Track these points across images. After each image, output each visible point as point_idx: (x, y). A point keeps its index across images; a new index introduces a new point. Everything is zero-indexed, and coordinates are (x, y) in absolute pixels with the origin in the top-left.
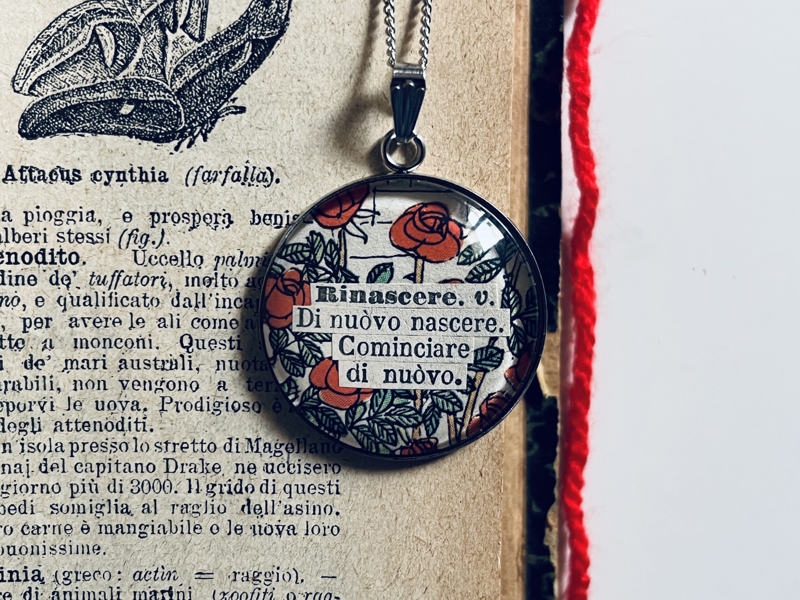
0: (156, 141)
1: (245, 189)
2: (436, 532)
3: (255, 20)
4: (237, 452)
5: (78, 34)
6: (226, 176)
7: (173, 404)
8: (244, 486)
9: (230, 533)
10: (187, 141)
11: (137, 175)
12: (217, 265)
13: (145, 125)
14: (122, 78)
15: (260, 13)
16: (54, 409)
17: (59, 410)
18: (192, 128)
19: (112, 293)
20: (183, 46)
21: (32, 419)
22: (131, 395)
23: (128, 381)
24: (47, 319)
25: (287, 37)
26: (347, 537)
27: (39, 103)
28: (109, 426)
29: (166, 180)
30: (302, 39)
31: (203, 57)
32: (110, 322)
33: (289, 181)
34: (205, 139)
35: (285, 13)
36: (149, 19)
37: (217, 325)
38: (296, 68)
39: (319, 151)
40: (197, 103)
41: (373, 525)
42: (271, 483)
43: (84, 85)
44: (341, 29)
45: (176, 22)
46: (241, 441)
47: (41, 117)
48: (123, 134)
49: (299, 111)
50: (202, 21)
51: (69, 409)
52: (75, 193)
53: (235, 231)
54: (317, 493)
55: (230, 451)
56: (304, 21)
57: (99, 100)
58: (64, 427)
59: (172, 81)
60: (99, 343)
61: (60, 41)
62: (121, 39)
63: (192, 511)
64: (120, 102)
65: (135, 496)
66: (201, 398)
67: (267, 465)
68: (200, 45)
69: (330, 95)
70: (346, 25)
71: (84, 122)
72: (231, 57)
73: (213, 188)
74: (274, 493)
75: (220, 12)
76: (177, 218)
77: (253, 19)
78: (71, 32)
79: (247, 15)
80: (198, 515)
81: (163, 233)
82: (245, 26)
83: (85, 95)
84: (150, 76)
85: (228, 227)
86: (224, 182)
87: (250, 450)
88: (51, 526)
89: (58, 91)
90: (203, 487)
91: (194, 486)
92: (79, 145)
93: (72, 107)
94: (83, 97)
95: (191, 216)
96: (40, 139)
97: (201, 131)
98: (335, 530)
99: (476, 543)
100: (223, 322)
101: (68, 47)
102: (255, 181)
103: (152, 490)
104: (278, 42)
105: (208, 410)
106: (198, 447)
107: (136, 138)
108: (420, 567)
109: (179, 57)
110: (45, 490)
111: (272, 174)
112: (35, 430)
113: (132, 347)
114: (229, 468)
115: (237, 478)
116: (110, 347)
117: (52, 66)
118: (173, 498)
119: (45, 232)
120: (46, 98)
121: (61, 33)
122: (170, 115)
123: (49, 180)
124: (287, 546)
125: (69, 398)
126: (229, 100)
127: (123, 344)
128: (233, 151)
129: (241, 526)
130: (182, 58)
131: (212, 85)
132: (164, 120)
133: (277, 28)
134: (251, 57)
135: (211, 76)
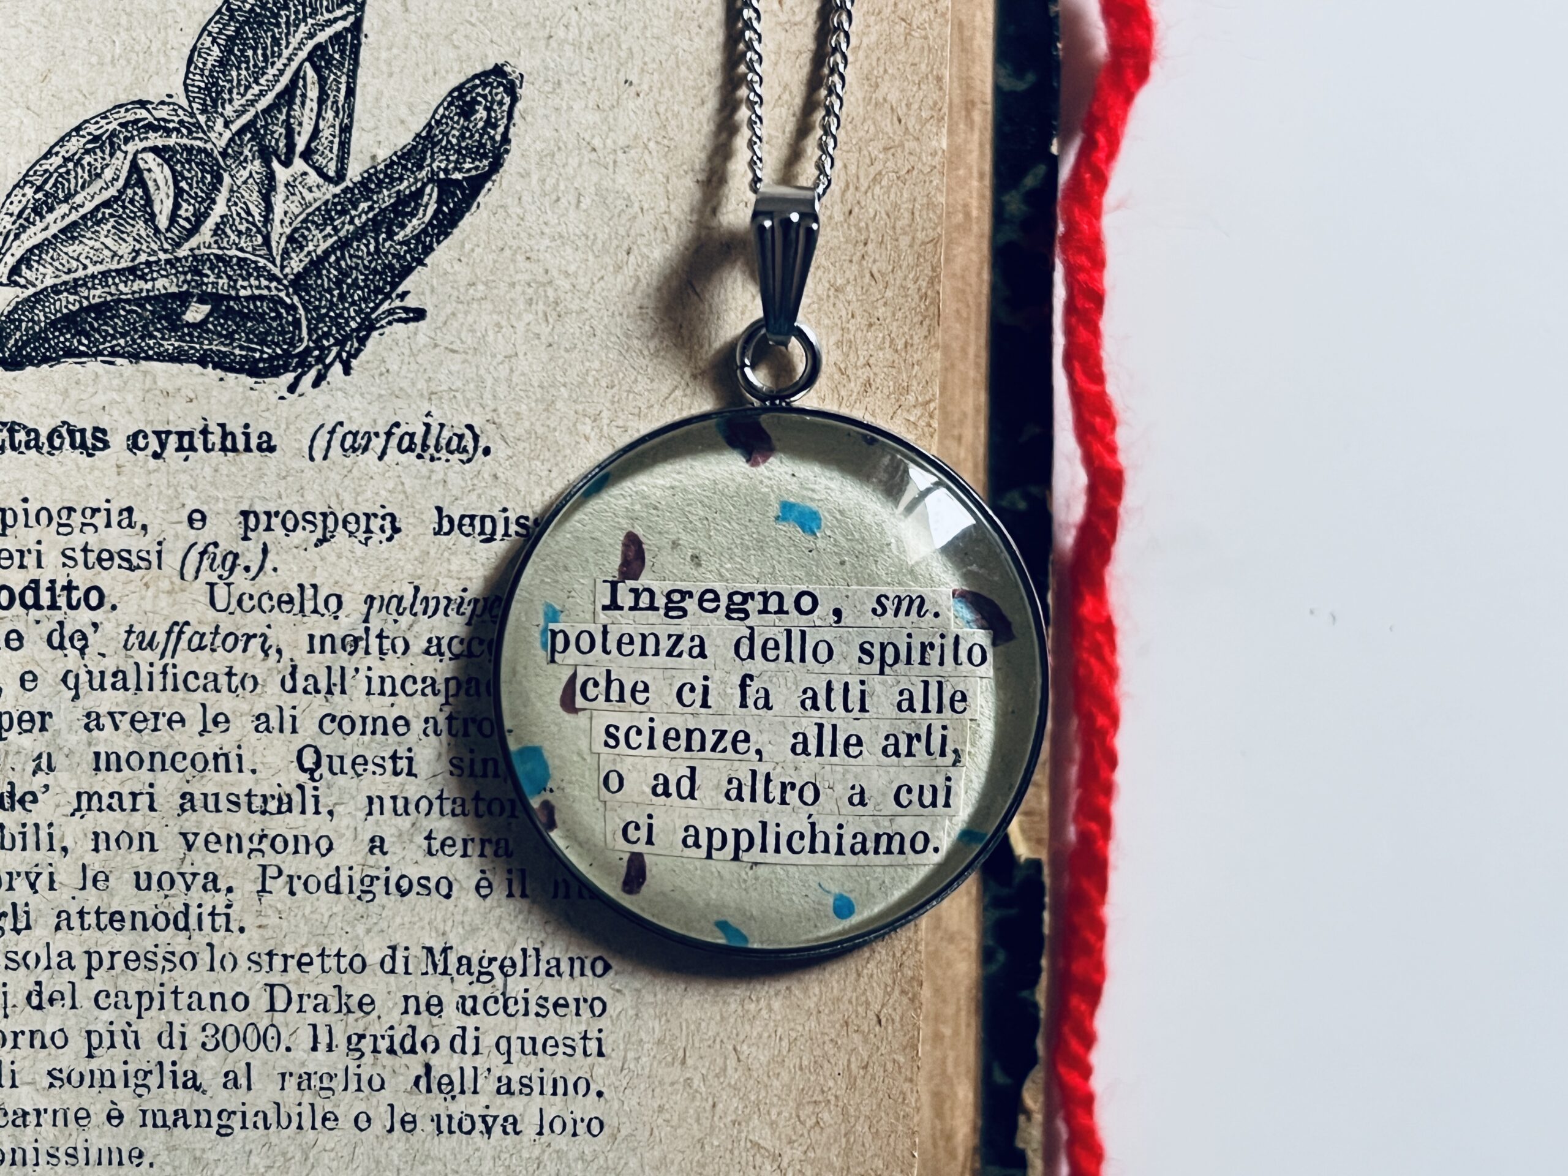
0: (251, 374)
1: (423, 466)
2: (790, 1131)
3: (444, 143)
4: (407, 973)
5: (102, 169)
6: (387, 441)
7: (283, 879)
8: (419, 1039)
9: (391, 1130)
10: (312, 374)
11: (215, 439)
12: (368, 613)
13: (231, 344)
14: (187, 253)
15: (453, 128)
16: (56, 886)
17: (64, 890)
18: (322, 349)
19: (165, 666)
20: (305, 192)
21: (14, 905)
22: (202, 861)
23: (196, 835)
24: (42, 714)
25: (506, 177)
26: (619, 1139)
27: (28, 300)
28: (161, 921)
29: (272, 449)
30: (535, 178)
31: (344, 212)
32: (162, 722)
33: (509, 452)
34: (347, 370)
35: (501, 129)
36: (241, 140)
37: (369, 729)
38: (523, 235)
39: (566, 396)
40: (331, 302)
41: (668, 1116)
42: (470, 1034)
43: (114, 266)
44: (610, 160)
45: (291, 146)
46: (413, 951)
47: (32, 328)
48: (189, 360)
49: (528, 317)
50: (342, 144)
51: (84, 888)
52: (96, 473)
53: (403, 547)
54: (560, 1054)
55: (392, 971)
56: (539, 146)
57: (144, 294)
58: (75, 922)
59: (283, 259)
60: (142, 761)
61: (68, 181)
62: (185, 178)
63: (318, 1085)
64: (184, 298)
65: (210, 1055)
66: (338, 869)
67: (463, 998)
68: (337, 190)
69: (588, 285)
70: (620, 153)
71: (114, 337)
72: (397, 214)
73: (362, 464)
74: (477, 1052)
75: (376, 128)
76: (292, 522)
77: (441, 140)
78: (89, 164)
79: (429, 132)
80: (330, 1093)
81: (265, 551)
82: (425, 153)
83: (117, 285)
84: (241, 250)
85: (390, 539)
86: (384, 453)
87: (431, 970)
88: (50, 1112)
89: (65, 278)
90: (340, 1040)
91: (323, 1039)
92: (104, 380)
93: (92, 308)
94: (113, 290)
95: (320, 518)
96: (30, 369)
97: (339, 355)
98: (596, 1126)
99: (869, 1154)
100: (380, 723)
101: (84, 194)
102: (444, 451)
103: (242, 1044)
104: (489, 185)
105: (351, 891)
106: (330, 963)
107: (214, 368)
109: (297, 212)
110: (37, 1043)
111: (476, 438)
112: (20, 926)
113: (204, 770)
114: (390, 1004)
115: (405, 1024)
116: (163, 769)
117: (54, 229)
118: (282, 1061)
119: (38, 547)
120: (41, 292)
121: (71, 165)
122: (280, 325)
123: (46, 448)
124: (503, 1156)
125: (84, 866)
126: (394, 296)
127: (188, 762)
128: (401, 394)
129: (414, 1117)
130: (303, 216)
131: (361, 267)
132: (268, 333)
133: (487, 158)
134: (438, 211)
135: (358, 249)
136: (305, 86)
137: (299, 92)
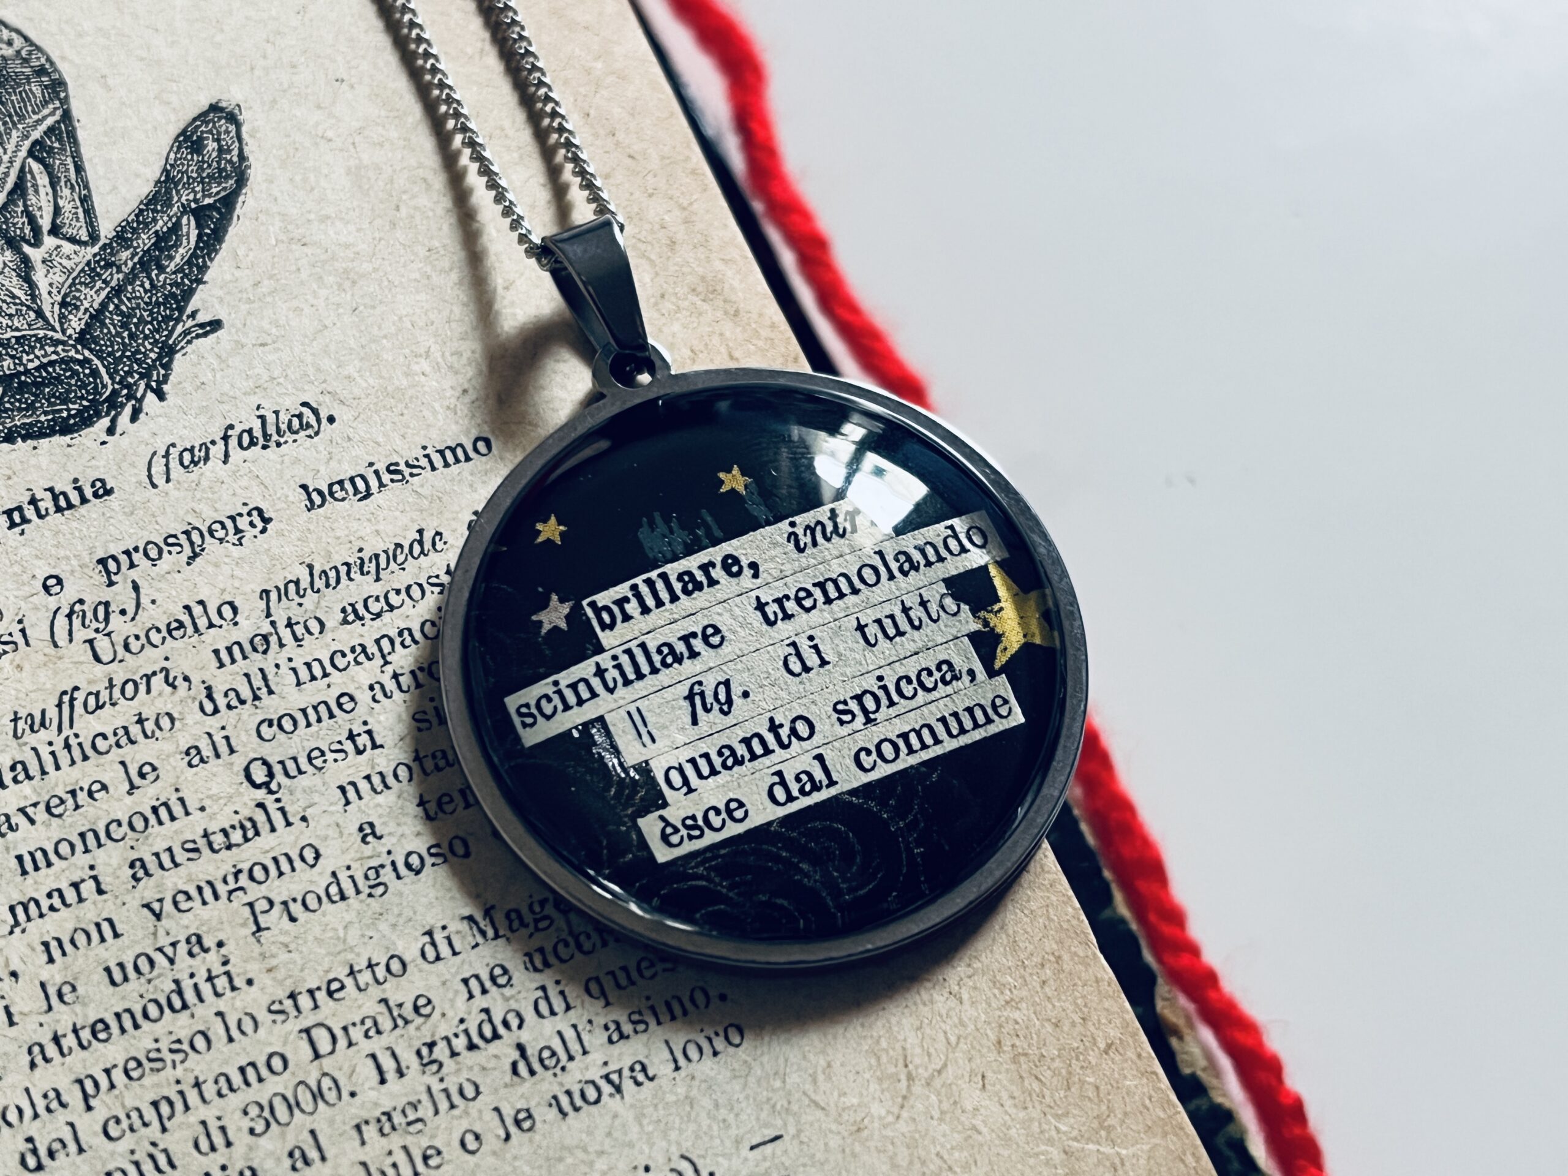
0: (64, 433)
1: (272, 452)
3: (185, 180)
4: (455, 953)
6: (226, 445)
7: (278, 909)
8: (497, 1020)
9: (508, 1137)
10: (128, 410)
11: (47, 504)
12: (268, 608)
13: (34, 413)
15: (189, 166)
16: (16, 1019)
17: (28, 1019)
18: (129, 386)
19: (67, 739)
20: (65, 262)
22: (178, 926)
23: (160, 900)
25: (255, 186)
28: (153, 1011)
29: (109, 492)
31: (108, 266)
32: (82, 797)
33: (353, 413)
34: (161, 396)
35: (235, 152)
37: (313, 717)
40: (124, 344)
42: (553, 990)
45: (36, 230)
46: (452, 928)
49: (324, 293)
50: (86, 212)
51: (50, 1008)
53: (280, 534)
54: (660, 972)
55: (438, 958)
58: (51, 1050)
59: (62, 324)
60: (72, 846)
63: (404, 1121)
65: (263, 1141)
66: (334, 874)
67: (529, 954)
68: (96, 249)
69: (371, 249)
70: (355, 135)
72: (161, 250)
73: (208, 474)
74: (568, 1008)
76: (154, 552)
77: (182, 178)
79: (167, 176)
80: (419, 1126)
81: (136, 587)
82: (170, 193)
84: (17, 329)
85: (264, 531)
86: (227, 455)
87: (479, 939)
90: (408, 1058)
91: (388, 1064)
95: (183, 538)
97: (148, 386)
98: (734, 1034)
100: (322, 709)
102: (288, 433)
103: (296, 1111)
104: (241, 199)
105: (358, 892)
106: (365, 977)
108: (947, 1039)
109: (61, 280)
111: (315, 412)
113: (146, 827)
114: (450, 995)
115: (475, 1011)
116: (100, 845)
122: (79, 380)
124: (647, 1111)
125: (43, 985)
126: (184, 318)
127: (125, 827)
128: (225, 398)
129: (528, 1110)
130: (70, 281)
131: (142, 305)
132: (68, 392)
133: (232, 178)
134: (200, 237)
135: (134, 291)
136: (33, 177)
137: (29, 184)
